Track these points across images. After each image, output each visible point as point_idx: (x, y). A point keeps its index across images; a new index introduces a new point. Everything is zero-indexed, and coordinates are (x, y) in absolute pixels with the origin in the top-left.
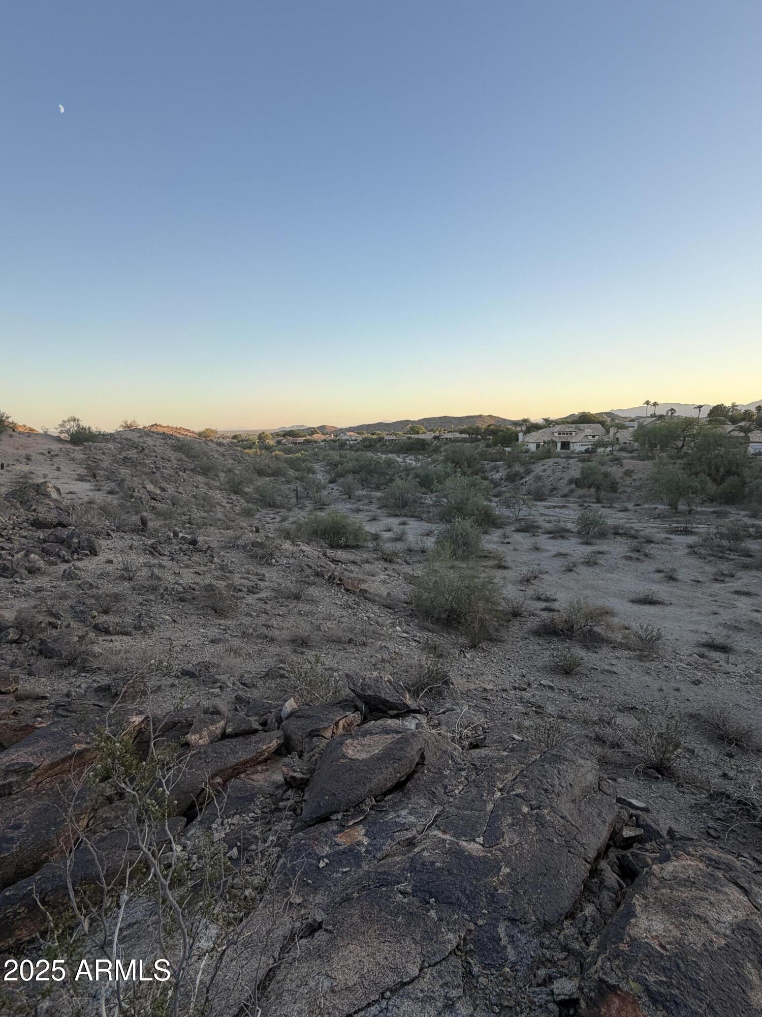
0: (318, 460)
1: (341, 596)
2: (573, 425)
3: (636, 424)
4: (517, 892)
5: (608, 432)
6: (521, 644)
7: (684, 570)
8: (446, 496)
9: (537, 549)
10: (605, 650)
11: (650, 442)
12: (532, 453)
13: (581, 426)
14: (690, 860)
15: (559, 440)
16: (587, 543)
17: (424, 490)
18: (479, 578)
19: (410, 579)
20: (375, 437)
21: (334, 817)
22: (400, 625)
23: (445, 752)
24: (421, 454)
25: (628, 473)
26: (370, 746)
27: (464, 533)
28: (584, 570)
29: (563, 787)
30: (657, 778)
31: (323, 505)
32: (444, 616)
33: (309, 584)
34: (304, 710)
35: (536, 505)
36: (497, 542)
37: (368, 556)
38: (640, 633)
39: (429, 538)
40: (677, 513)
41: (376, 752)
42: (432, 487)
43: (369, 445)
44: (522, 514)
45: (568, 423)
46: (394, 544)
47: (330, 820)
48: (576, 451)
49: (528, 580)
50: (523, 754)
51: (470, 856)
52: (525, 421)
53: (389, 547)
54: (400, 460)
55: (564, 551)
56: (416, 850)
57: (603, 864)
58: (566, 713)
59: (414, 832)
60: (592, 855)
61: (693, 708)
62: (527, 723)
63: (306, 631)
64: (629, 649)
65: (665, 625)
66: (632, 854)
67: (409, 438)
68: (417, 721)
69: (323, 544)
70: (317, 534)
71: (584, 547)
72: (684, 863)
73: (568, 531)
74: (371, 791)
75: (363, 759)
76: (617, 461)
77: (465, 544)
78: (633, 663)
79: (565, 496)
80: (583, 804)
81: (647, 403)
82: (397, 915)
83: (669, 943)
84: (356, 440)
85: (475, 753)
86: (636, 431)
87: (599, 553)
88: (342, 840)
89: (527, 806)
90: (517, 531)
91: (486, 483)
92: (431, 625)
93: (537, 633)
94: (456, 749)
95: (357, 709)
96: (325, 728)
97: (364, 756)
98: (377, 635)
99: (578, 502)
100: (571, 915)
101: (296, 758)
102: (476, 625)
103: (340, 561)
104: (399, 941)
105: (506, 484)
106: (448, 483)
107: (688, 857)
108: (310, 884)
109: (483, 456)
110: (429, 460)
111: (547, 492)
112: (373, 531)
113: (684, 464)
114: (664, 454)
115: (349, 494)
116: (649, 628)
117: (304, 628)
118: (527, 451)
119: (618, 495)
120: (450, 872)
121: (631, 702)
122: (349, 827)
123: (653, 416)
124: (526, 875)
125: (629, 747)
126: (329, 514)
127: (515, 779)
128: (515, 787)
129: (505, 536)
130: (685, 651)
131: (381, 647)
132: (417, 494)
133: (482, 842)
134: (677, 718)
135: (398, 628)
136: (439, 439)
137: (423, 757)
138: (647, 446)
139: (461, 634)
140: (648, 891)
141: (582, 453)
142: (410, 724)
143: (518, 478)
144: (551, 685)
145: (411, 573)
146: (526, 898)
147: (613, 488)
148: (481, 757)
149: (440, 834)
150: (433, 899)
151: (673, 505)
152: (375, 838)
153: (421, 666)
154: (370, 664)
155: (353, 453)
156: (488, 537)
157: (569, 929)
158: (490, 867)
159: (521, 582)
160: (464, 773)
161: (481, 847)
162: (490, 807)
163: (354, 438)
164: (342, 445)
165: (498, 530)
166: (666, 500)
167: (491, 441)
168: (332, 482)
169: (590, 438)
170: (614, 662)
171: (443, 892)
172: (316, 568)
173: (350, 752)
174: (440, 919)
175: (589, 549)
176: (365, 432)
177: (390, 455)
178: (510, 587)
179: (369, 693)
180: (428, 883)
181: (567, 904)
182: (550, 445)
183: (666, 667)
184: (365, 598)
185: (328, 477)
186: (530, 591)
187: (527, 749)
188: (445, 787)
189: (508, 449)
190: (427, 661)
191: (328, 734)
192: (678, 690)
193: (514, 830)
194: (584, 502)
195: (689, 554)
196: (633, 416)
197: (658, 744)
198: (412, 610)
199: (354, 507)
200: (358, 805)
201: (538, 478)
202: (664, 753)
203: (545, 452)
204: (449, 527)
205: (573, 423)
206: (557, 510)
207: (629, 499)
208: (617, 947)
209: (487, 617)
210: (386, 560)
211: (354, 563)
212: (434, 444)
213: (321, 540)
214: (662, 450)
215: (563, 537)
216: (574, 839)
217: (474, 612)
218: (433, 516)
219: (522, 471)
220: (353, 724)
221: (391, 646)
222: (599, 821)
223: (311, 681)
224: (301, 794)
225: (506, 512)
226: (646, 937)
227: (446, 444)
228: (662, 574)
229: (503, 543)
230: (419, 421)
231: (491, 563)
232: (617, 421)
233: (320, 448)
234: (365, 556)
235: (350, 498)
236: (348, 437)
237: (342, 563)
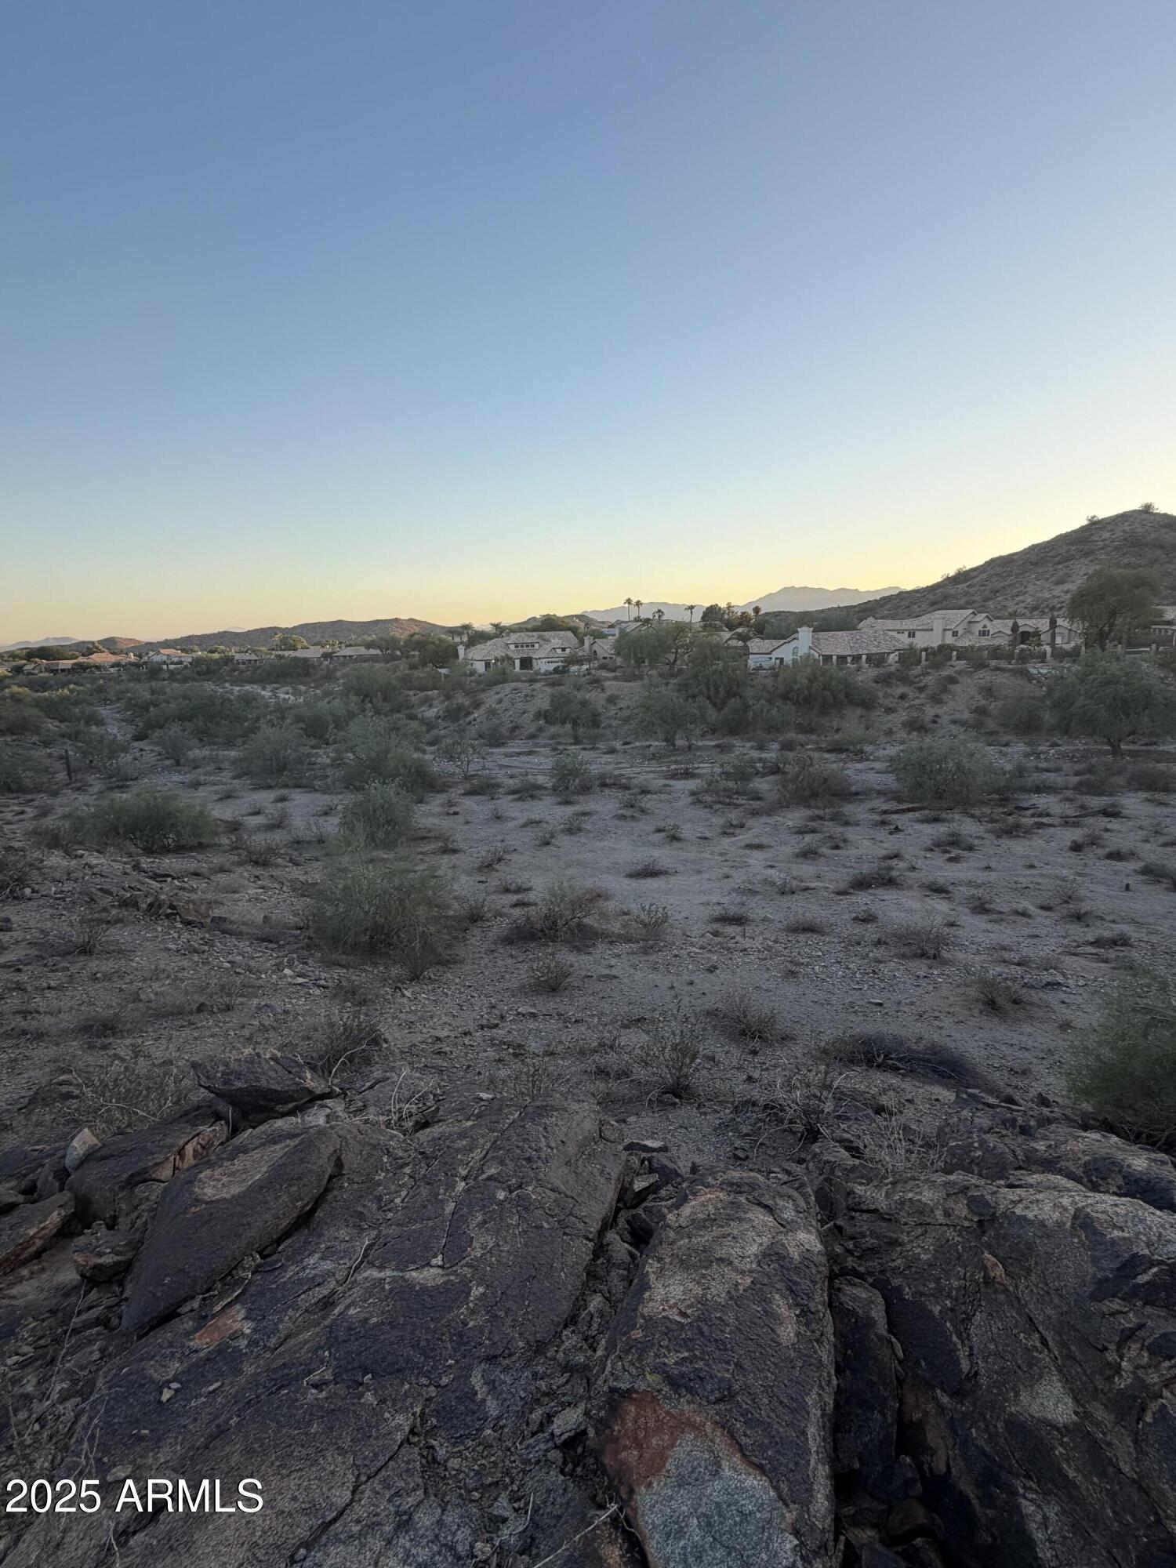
0: (106, 700)
1: (176, 935)
2: (535, 634)
3: (616, 631)
4: (496, 1316)
5: (582, 643)
6: (486, 960)
7: (689, 825)
8: (352, 750)
9: (498, 818)
10: (601, 947)
11: (635, 655)
12: (480, 676)
13: (546, 634)
14: (710, 1193)
15: (516, 655)
16: (567, 803)
17: (313, 742)
18: (415, 872)
19: (302, 889)
20: (216, 656)
21: (184, 1309)
22: (290, 967)
23: (374, 1147)
24: (303, 684)
25: (612, 700)
26: (245, 1171)
27: (386, 806)
28: (564, 840)
29: (552, 1149)
30: (674, 1104)
31: (127, 780)
32: (365, 938)
33: (108, 922)
34: (114, 1143)
35: (493, 753)
36: (440, 814)
37: (221, 860)
38: (642, 917)
39: (328, 818)
40: (675, 750)
41: (257, 1178)
42: (327, 736)
43: (205, 670)
44: (473, 768)
45: (528, 630)
46: (269, 835)
47: (179, 1315)
48: (542, 671)
49: (489, 866)
50: (494, 1118)
51: (424, 1289)
52: (466, 627)
53: (259, 840)
54: (266, 694)
55: (537, 817)
56: (336, 1311)
57: (611, 1236)
58: (556, 1047)
59: (332, 1284)
60: (594, 1228)
61: (709, 1003)
62: (503, 1073)
63: (109, 1006)
64: (630, 941)
65: (671, 901)
66: (646, 1210)
67: (280, 657)
68: (328, 1111)
69: (133, 849)
70: (118, 833)
71: (563, 808)
72: (703, 1199)
73: (540, 787)
74: (250, 1244)
75: (233, 1197)
76: (596, 683)
77: (389, 822)
78: (635, 959)
79: (531, 737)
80: (580, 1163)
81: (629, 601)
82: (310, 1423)
83: (690, 1306)
84: (180, 663)
85: (424, 1135)
86: (617, 641)
87: (584, 814)
88: (203, 1342)
89: (503, 1189)
90: (468, 793)
91: (414, 724)
92: (344, 957)
93: (508, 941)
94: (395, 1139)
95: (218, 1117)
96: (157, 1164)
97: (235, 1190)
98: (249, 990)
99: (549, 745)
100: (572, 1320)
101: (102, 1232)
102: (417, 944)
103: (169, 876)
104: (315, 1462)
105: (444, 724)
106: (354, 727)
107: (707, 1190)
108: (146, 1436)
109: (407, 682)
110: (318, 691)
111: (506, 733)
112: (228, 816)
113: (680, 685)
114: (654, 672)
115: (176, 758)
116: (653, 908)
117: (104, 1002)
118: (473, 673)
119: (601, 731)
120: (393, 1325)
121: (637, 1013)
122: (214, 1316)
123: (637, 619)
124: (508, 1287)
125: (640, 1073)
126: (138, 795)
127: (485, 1156)
128: (485, 1168)
129: (450, 804)
130: (695, 930)
131: (259, 1008)
132: (302, 749)
133: (440, 1263)
134: (693, 1020)
135: (287, 971)
136: (331, 658)
137: (339, 1164)
138: (633, 662)
139: (395, 962)
140: (664, 1250)
141: (550, 674)
142: (317, 1118)
143: (463, 714)
144: (533, 1011)
145: (302, 878)
146: (509, 1321)
147: (595, 721)
148: (434, 1139)
149: (375, 1274)
150: (370, 1376)
151: (669, 740)
152: (264, 1317)
153: (332, 1025)
154: (242, 1039)
155: (176, 685)
156: (423, 808)
157: (570, 1339)
158: (453, 1294)
159: (480, 869)
160: (407, 1170)
161: (440, 1271)
162: (450, 1207)
163: (176, 660)
164: (154, 671)
165: (439, 796)
166: (661, 735)
167: (417, 659)
168: (139, 738)
169: (559, 651)
170: (613, 962)
171: (384, 1359)
172: (122, 892)
173: (209, 1192)
174: (382, 1401)
175: (569, 810)
176: (196, 648)
177: (248, 687)
178: (463, 879)
179: (239, 1084)
180: (359, 1354)
181: (565, 1307)
182: (505, 663)
183: (676, 956)
184: (223, 932)
185: (131, 729)
186: (494, 881)
187: (500, 1110)
188: (379, 1199)
189: (443, 671)
190: (340, 1014)
191: (166, 1173)
192: (691, 983)
193: (488, 1230)
194: (559, 743)
195: (693, 803)
196: (613, 621)
197: (673, 1059)
198: (309, 938)
199: (188, 778)
200: (229, 1274)
201: (492, 713)
202: (680, 1069)
203: (498, 674)
204: (360, 797)
205: (535, 630)
206: (524, 758)
207: (616, 736)
208: (629, 1338)
209: (432, 929)
210: (256, 863)
211: (197, 874)
212: (323, 666)
213: (128, 843)
214: (652, 666)
215: (532, 797)
216: (571, 1214)
217: (411, 925)
218: (334, 783)
219: (467, 703)
220: (212, 1144)
221: (277, 1003)
222: (602, 1180)
223: (128, 1091)
224: (117, 1289)
225: (450, 767)
226: (664, 1310)
227: (343, 665)
228: (663, 834)
229: (448, 814)
230: (294, 628)
231: (432, 847)
232: (593, 627)
233: (109, 678)
234: (217, 860)
235: (178, 763)
236: (165, 658)
237: (174, 878)
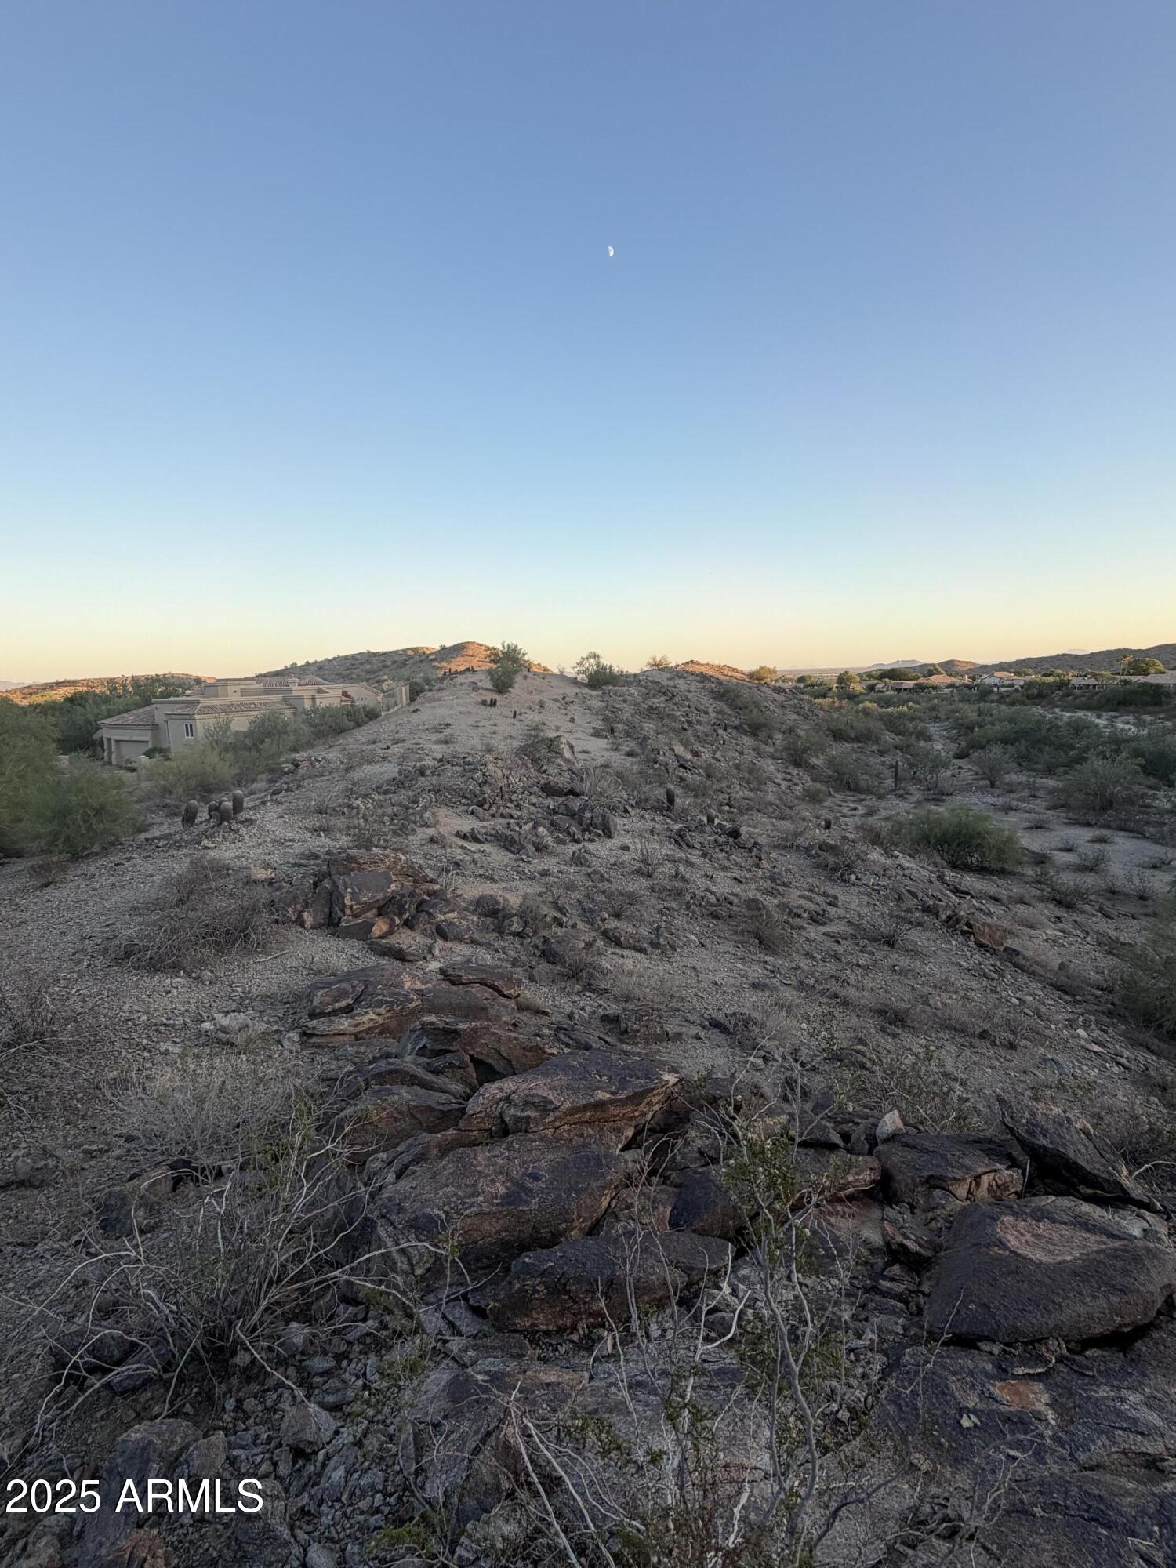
0: (937, 718)
1: (969, 953)
17: (1153, 781)
19: (1111, 946)
20: (1051, 679)
21: (984, 1347)
22: (1086, 1027)
24: (1150, 714)
26: (1052, 1241)
31: (943, 794)
33: (910, 923)
37: (1023, 891)
39: (1158, 873)
41: (1068, 1258)
43: (1036, 694)
46: (1078, 876)
53: (1067, 879)
54: (1102, 722)
63: (902, 1000)
67: (1125, 682)
68: (1146, 1224)
69: (938, 859)
70: (929, 842)
74: (1059, 1328)
75: (1040, 1262)
84: (1011, 685)
88: (1004, 1396)
92: (1156, 1041)
95: (1015, 1163)
97: (1042, 1257)
98: (1037, 1036)
101: (908, 1216)
103: (968, 894)
108: (945, 1446)
110: (1169, 724)
112: (1035, 847)
115: (991, 780)
117: (899, 995)
122: (1015, 1377)
126: (952, 810)
131: (1044, 1060)
132: (1136, 788)
135: (1081, 1032)
142: (1131, 1224)
145: (1112, 934)
152: (1072, 1421)
153: (1133, 1117)
155: (1003, 707)
163: (1008, 682)
164: (985, 693)
168: (960, 756)
172: (926, 899)
173: (1013, 1241)
176: (1030, 671)
177: (1080, 714)
184: (1016, 965)
185: (954, 747)
191: (960, 1191)
198: (1113, 1004)
199: (1000, 801)
200: (1032, 1343)
210: (1059, 903)
211: (997, 900)
213: (936, 853)
218: (1170, 833)
220: (1007, 1189)
221: (1065, 1062)
223: (912, 1086)
224: (917, 1278)
230: (1150, 650)
233: (943, 698)
234: (1017, 890)
235: (992, 786)
236: (997, 681)
237: (972, 897)
